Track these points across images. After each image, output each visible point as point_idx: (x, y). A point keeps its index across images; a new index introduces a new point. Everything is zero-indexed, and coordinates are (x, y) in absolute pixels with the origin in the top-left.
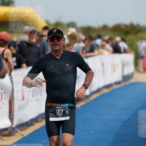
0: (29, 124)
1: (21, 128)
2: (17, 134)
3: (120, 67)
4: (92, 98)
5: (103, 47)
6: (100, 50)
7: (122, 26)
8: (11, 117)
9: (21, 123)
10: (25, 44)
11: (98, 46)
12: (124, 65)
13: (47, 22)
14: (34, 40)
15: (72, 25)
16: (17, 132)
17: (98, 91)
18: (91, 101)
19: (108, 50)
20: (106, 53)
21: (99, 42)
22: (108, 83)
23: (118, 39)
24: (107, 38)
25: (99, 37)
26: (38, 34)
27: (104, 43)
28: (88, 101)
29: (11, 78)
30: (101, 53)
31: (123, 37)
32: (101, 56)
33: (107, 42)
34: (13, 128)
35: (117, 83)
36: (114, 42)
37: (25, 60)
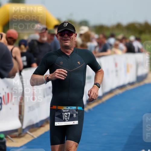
0: (40, 125)
1: (32, 130)
2: (27, 135)
3: (134, 67)
4: (104, 99)
5: (116, 46)
6: (114, 49)
7: (136, 25)
8: (21, 118)
9: (31, 124)
10: (36, 43)
11: (111, 45)
12: (138, 65)
13: (59, 20)
14: (45, 39)
15: (84, 23)
16: (27, 133)
17: (111, 91)
18: (103, 103)
19: (122, 50)
20: (119, 52)
21: (112, 41)
22: (121, 83)
23: (132, 38)
24: (120, 37)
25: (113, 36)
26: (49, 33)
27: (117, 42)
28: (100, 102)
29: (21, 78)
30: (115, 53)
31: (138, 36)
32: (114, 56)
33: (121, 41)
34: (23, 130)
35: (131, 84)
36: (128, 41)
37: (35, 59)
